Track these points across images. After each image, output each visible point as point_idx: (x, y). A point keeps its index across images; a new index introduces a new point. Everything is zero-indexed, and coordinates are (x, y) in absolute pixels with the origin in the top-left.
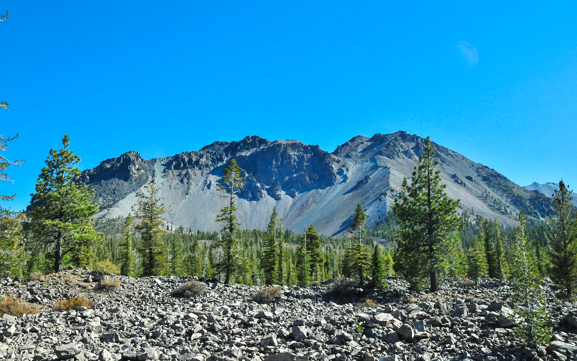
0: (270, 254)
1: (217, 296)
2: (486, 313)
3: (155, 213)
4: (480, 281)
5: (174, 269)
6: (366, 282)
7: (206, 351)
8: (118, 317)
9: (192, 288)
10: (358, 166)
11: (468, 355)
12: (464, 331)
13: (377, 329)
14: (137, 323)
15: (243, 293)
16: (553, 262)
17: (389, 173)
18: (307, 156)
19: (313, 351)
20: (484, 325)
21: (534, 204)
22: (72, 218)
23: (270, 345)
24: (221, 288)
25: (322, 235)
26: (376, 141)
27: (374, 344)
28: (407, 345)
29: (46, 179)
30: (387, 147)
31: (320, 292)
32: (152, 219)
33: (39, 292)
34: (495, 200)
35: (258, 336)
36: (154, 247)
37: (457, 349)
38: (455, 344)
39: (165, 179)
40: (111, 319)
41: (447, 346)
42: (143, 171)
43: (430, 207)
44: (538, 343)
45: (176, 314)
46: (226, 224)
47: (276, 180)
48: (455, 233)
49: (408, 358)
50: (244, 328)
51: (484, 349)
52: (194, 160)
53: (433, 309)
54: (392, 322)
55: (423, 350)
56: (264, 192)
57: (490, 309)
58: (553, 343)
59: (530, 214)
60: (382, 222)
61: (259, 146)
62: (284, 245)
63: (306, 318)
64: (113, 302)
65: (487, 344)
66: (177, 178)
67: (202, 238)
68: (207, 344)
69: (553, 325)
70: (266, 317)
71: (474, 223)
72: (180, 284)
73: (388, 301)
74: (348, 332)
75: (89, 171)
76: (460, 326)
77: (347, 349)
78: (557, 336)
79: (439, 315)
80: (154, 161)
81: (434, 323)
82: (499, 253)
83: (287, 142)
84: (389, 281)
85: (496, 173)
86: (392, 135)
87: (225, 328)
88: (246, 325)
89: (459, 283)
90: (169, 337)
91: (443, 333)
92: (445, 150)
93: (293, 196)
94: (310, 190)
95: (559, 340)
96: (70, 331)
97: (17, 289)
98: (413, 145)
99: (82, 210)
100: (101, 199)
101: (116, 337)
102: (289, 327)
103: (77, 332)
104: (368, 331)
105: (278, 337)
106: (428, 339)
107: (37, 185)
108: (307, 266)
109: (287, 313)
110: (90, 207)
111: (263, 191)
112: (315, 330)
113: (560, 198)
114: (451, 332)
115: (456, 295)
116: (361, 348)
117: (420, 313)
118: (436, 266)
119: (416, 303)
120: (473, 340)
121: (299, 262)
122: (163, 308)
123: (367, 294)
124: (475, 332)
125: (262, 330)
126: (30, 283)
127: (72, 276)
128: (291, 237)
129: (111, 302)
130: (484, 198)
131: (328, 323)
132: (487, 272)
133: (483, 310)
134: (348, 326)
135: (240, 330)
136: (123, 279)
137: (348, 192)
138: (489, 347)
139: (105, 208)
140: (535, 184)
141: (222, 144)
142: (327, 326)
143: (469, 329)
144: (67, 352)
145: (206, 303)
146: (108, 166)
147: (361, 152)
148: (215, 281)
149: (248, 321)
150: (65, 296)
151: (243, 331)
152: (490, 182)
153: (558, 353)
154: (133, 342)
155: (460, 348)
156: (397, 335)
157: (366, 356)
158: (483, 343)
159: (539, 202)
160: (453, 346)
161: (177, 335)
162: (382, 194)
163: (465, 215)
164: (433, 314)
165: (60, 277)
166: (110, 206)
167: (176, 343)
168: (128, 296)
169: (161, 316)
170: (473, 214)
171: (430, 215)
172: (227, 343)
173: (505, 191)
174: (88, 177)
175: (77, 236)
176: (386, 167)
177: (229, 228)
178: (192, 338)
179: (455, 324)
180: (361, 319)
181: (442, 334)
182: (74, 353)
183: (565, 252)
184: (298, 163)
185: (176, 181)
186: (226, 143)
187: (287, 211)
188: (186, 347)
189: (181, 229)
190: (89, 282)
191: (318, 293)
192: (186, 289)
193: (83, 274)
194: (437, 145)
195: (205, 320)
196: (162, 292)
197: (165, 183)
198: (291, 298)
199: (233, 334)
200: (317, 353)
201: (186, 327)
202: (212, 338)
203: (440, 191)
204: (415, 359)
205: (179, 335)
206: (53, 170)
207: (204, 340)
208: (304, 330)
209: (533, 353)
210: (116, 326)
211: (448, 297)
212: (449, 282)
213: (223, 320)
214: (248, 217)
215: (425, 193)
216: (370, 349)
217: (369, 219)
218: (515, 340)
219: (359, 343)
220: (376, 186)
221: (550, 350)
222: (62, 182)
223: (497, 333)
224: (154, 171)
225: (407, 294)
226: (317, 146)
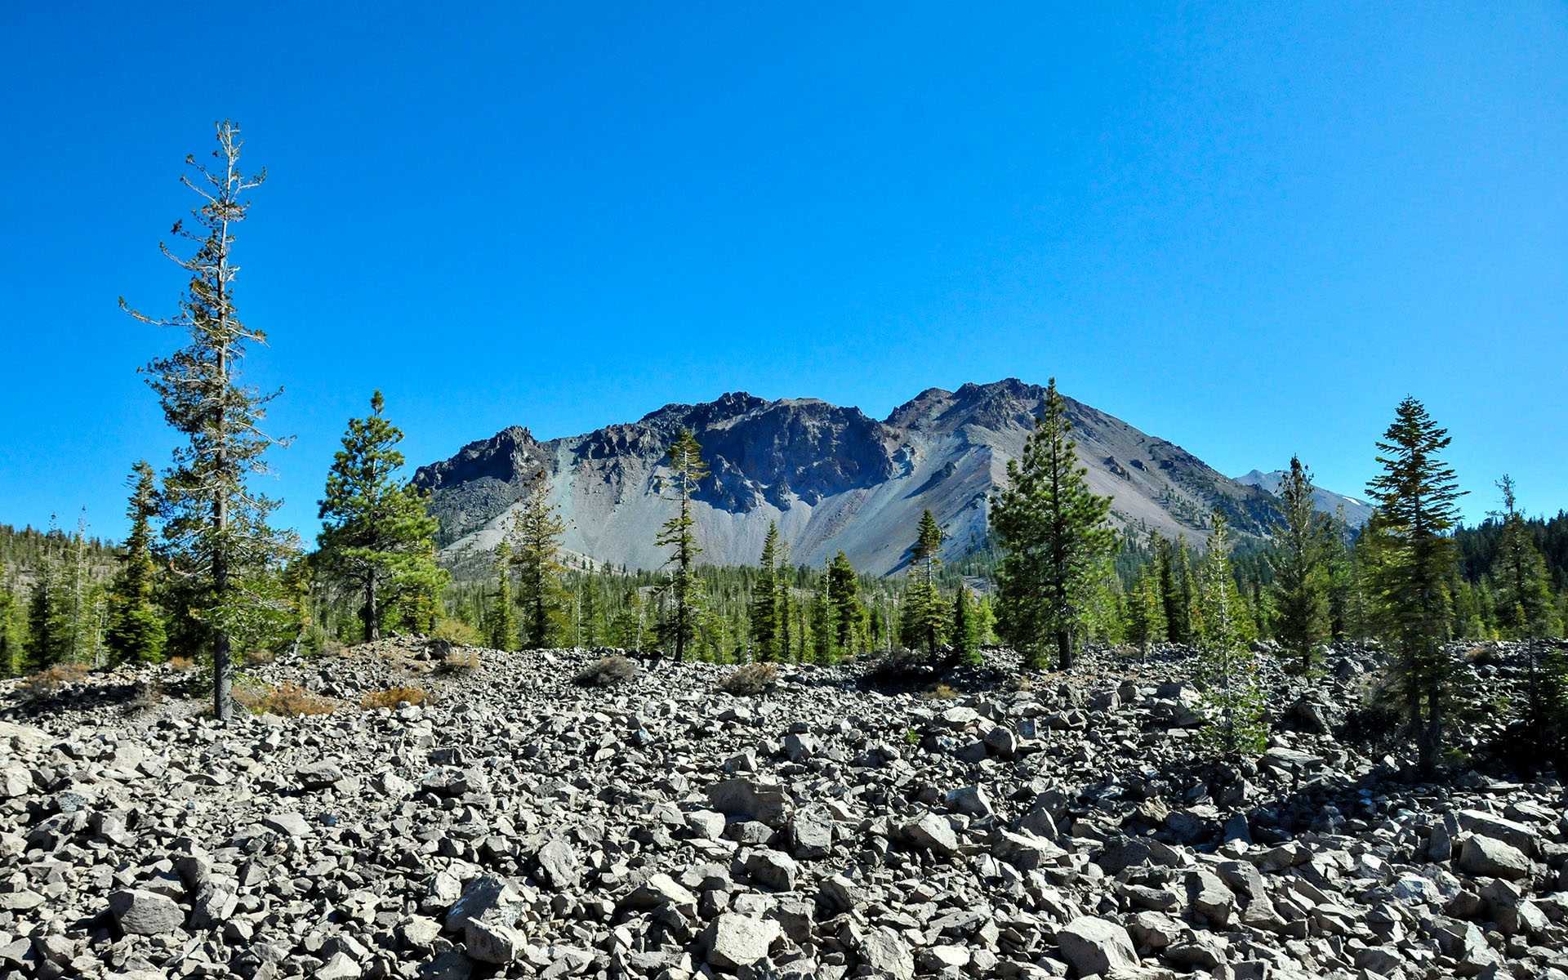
0: (767, 607)
1: (657, 682)
2: (1153, 702)
3: (544, 533)
4: (1150, 648)
5: (590, 637)
6: (941, 655)
7: (620, 781)
8: (464, 720)
9: (611, 669)
10: (933, 444)
11: (1116, 780)
12: (1109, 735)
13: (945, 737)
14: (496, 731)
15: (706, 677)
16: (1279, 609)
17: (989, 457)
18: (838, 428)
19: (822, 779)
20: (1147, 725)
21: (1252, 510)
22: (393, 544)
23: (742, 769)
24: (666, 670)
25: (868, 573)
26: (964, 399)
27: (940, 765)
28: (1002, 765)
29: (344, 473)
30: (985, 410)
31: (853, 674)
32: (539, 545)
33: (338, 677)
34: (1183, 504)
35: (721, 754)
36: (544, 596)
37: (1095, 770)
38: (1093, 760)
39: (577, 477)
40: (451, 723)
41: (1077, 764)
42: (536, 463)
43: (1056, 511)
44: (1244, 753)
45: (573, 714)
46: (674, 549)
47: (781, 474)
48: (1104, 560)
49: (1002, 789)
50: (694, 739)
51: (1146, 769)
52: (628, 439)
53: (1055, 698)
54: (976, 723)
55: (1032, 773)
56: (760, 496)
57: (1160, 695)
58: (1269, 751)
59: (1245, 527)
60: (977, 548)
61: (748, 412)
62: (793, 592)
63: (813, 720)
64: (468, 695)
65: (1151, 759)
66: (598, 473)
67: (647, 583)
68: (623, 769)
69: (1272, 720)
70: (738, 719)
71: (1145, 546)
72: (590, 662)
73: (979, 688)
74: (891, 744)
75: (441, 464)
76: (1104, 728)
77: (889, 775)
78: (1279, 739)
79: (1065, 710)
80: (556, 443)
81: (1056, 724)
82: (1187, 598)
83: (800, 402)
84: (984, 653)
85: (1186, 454)
86: (995, 386)
87: (660, 740)
88: (699, 733)
89: (1113, 653)
90: (553, 756)
91: (1071, 741)
92: (1092, 413)
93: (813, 503)
94: (842, 491)
95: (1282, 746)
96: (374, 744)
97: (302, 671)
98: (1033, 403)
99: (407, 528)
100: (463, 515)
101: (457, 755)
102: (780, 735)
103: (387, 746)
104: (928, 740)
105: (758, 754)
106: (1043, 753)
107: (328, 485)
108: (832, 628)
109: (782, 711)
110: (422, 522)
111: (757, 495)
112: (829, 740)
113: (1293, 488)
114: (1085, 739)
115: (1104, 674)
116: (915, 772)
117: (1031, 705)
118: (1068, 621)
119: (1031, 690)
120: (1126, 752)
121: (817, 623)
122: (558, 704)
123: (941, 676)
124: (1131, 738)
125: (728, 743)
126: (322, 662)
127: (394, 650)
128: (810, 578)
129: (463, 696)
130: (1165, 501)
131: (853, 727)
132: (1165, 632)
133: (1148, 697)
134: (892, 733)
135: (687, 743)
136: (486, 654)
137: (915, 493)
138: (1154, 764)
139: (470, 531)
140: (1254, 473)
141: (679, 409)
142: (851, 733)
143: (1120, 733)
144: (319, 777)
145: (637, 695)
146: (475, 455)
147: (937, 419)
148: (655, 657)
149: (704, 726)
150: (383, 684)
151: (692, 744)
152: (1174, 471)
153: (1278, 770)
154: (487, 764)
155: (1101, 767)
156: (983, 746)
157: (923, 786)
158: (1144, 756)
159: (1261, 507)
160: (1088, 765)
161: (568, 753)
162: (978, 496)
163: (1129, 531)
164: (1054, 707)
165: (373, 650)
166: (479, 528)
167: (566, 768)
168: (495, 685)
169: (543, 719)
170: (1144, 529)
171: (1058, 526)
172: (662, 766)
173: (1201, 487)
174: (439, 476)
175: (401, 575)
176: (984, 446)
177: (680, 557)
178: (597, 758)
179: (1095, 724)
180: (917, 719)
181: (1069, 744)
182: (331, 779)
183: (1301, 589)
184: (820, 441)
185: (598, 479)
186: (688, 407)
187: (802, 530)
188: (585, 775)
189: (608, 567)
190: (425, 659)
191: (849, 676)
192: (600, 672)
193: (413, 644)
194: (1077, 404)
195: (623, 724)
196: (557, 677)
197: (577, 484)
198: (796, 686)
199: (673, 751)
200: (831, 783)
201: (587, 738)
202: (634, 758)
203: (1075, 481)
204: (1015, 790)
205: (573, 753)
206: (355, 457)
207: (618, 761)
208: (807, 741)
209: (1234, 771)
210: (459, 736)
211: (1091, 678)
212: (1095, 651)
213: (658, 724)
214: (731, 542)
215: (1048, 486)
216: (932, 773)
217: (953, 542)
218: (1202, 749)
219: (912, 764)
220: (967, 481)
221: (1263, 766)
222: (373, 478)
223: (1171, 737)
224: (556, 462)
225: (1014, 674)
226: (856, 409)
